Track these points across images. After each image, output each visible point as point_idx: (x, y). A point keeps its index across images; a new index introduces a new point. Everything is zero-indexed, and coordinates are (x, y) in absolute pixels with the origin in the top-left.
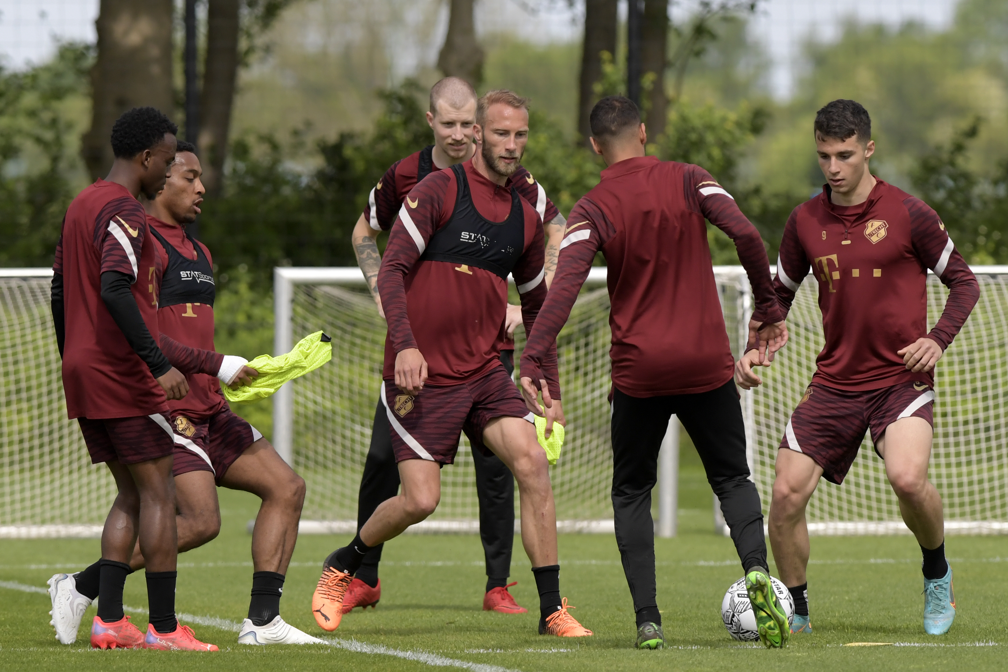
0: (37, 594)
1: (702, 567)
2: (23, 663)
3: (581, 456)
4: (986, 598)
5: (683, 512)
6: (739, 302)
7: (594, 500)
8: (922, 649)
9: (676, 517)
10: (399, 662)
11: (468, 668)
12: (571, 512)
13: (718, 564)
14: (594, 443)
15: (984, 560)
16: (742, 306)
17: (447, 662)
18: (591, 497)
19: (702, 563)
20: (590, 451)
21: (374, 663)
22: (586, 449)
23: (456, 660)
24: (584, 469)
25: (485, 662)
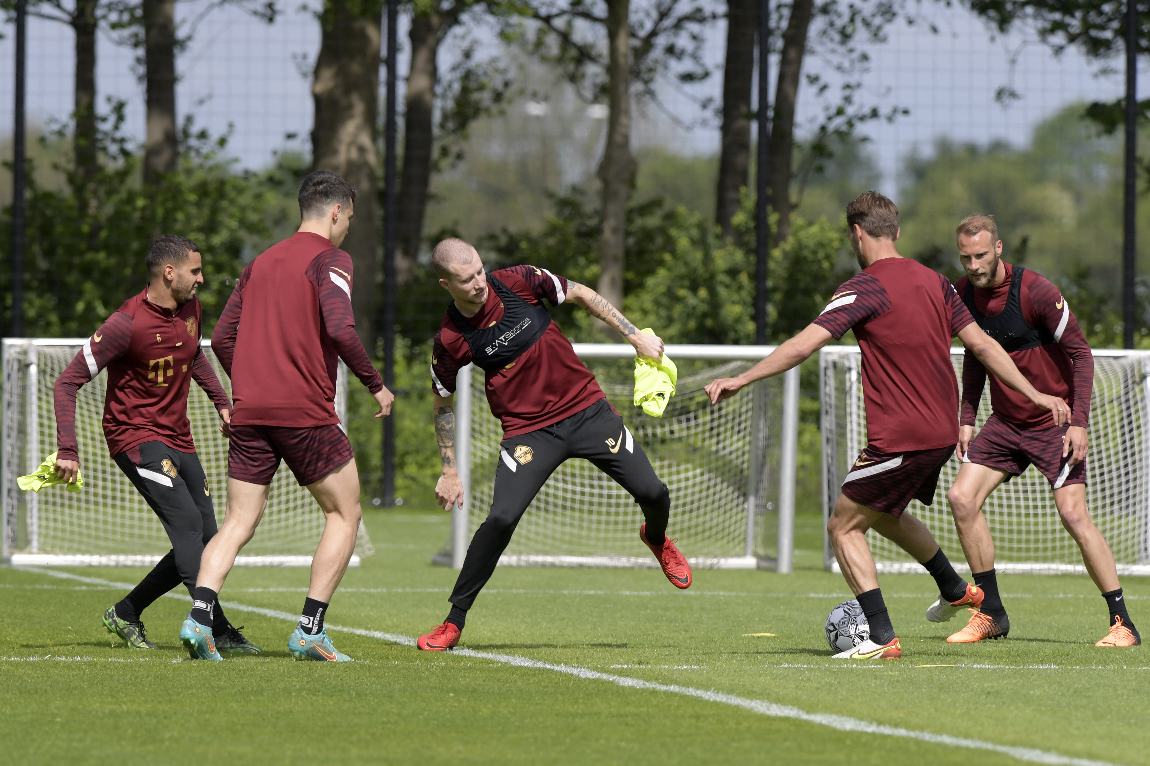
0: (253, 612)
1: (813, 599)
2: (240, 671)
3: (713, 502)
4: (1050, 628)
5: (797, 552)
6: (847, 376)
7: (725, 541)
8: (995, 670)
9: (792, 555)
10: (556, 674)
11: (613, 680)
12: (705, 550)
13: (826, 596)
14: (724, 493)
15: (1050, 596)
16: (850, 379)
17: (596, 675)
18: (723, 538)
19: (812, 595)
20: (720, 499)
21: (535, 675)
22: (717, 496)
23: (604, 674)
24: (715, 514)
25: (628, 676)
